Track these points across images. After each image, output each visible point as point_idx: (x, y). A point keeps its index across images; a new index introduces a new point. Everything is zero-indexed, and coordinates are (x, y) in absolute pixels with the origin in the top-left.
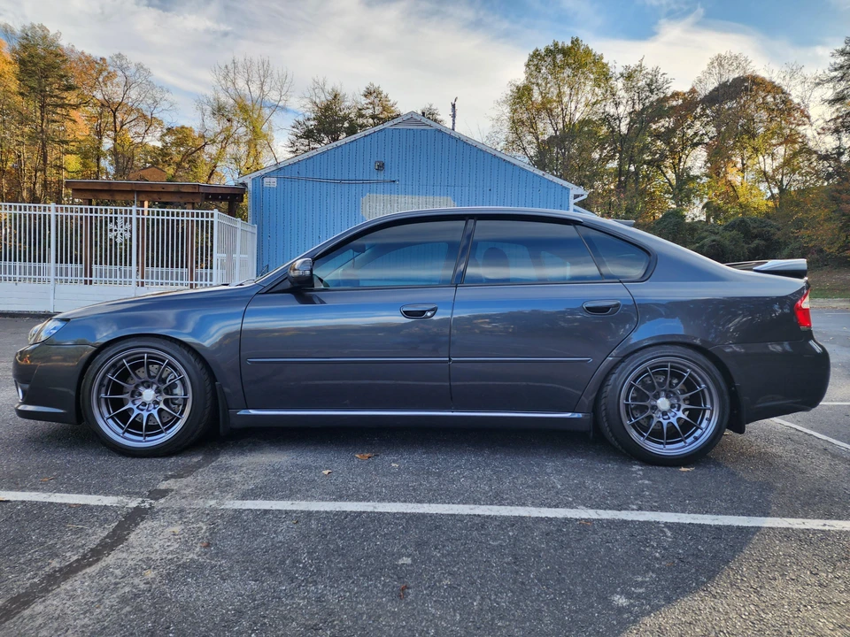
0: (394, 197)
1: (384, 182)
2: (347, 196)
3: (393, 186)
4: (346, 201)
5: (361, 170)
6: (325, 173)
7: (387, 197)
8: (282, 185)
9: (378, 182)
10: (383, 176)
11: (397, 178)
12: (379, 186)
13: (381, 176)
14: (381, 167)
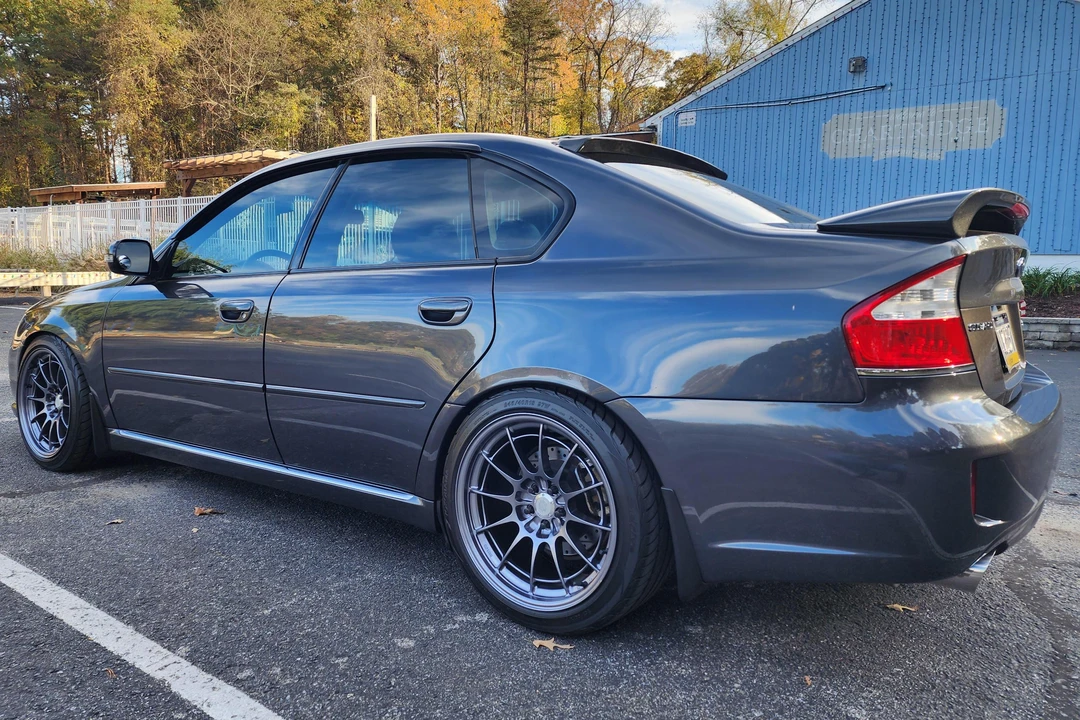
0: (882, 114)
1: (865, 90)
2: (799, 123)
3: (880, 96)
4: (798, 131)
5: (826, 78)
6: (767, 92)
7: (869, 116)
8: (703, 120)
9: (853, 93)
10: (862, 80)
11: (888, 81)
12: (854, 99)
13: (860, 82)
14: (860, 66)
